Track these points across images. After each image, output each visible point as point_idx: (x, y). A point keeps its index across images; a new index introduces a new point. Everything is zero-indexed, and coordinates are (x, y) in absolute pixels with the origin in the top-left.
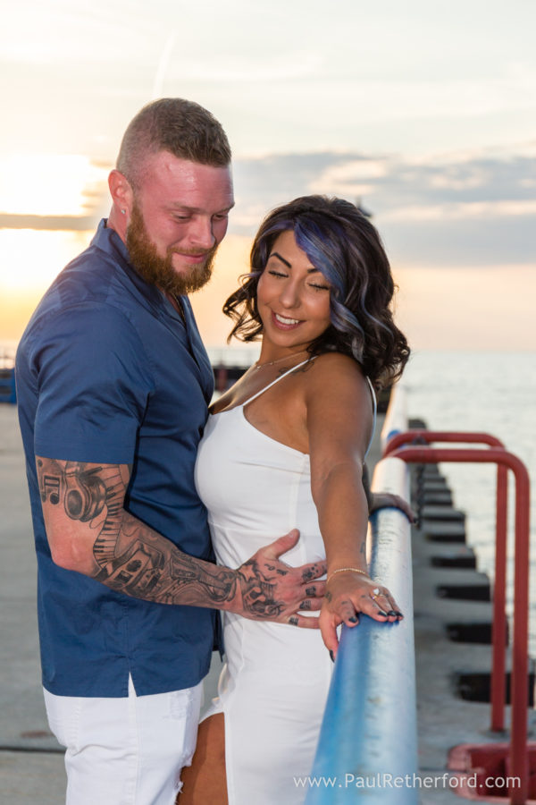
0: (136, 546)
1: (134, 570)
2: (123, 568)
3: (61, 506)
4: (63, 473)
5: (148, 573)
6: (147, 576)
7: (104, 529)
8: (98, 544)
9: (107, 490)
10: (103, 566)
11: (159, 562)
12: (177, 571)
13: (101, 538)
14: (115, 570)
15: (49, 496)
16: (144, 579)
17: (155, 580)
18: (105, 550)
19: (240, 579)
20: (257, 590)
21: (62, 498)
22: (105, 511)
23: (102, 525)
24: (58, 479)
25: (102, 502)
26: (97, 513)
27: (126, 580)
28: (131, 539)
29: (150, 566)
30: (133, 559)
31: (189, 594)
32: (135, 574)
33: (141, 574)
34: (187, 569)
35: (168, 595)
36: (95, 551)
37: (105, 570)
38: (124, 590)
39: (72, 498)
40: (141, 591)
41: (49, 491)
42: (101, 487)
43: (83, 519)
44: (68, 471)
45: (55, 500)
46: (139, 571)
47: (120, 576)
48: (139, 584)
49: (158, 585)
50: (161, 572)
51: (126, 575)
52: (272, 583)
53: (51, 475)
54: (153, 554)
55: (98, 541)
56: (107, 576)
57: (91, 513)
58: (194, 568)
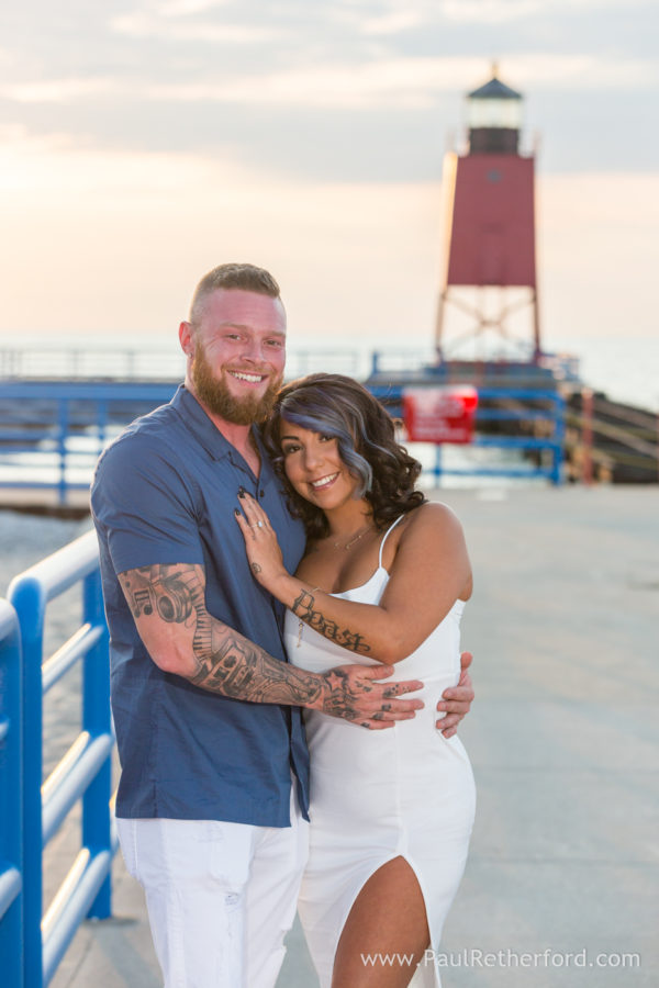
0: (230, 643)
1: (231, 666)
2: (221, 664)
3: (156, 614)
4: (150, 584)
5: (243, 669)
6: (243, 673)
7: (198, 627)
8: (197, 641)
9: (191, 592)
10: (203, 663)
11: (252, 660)
12: (268, 671)
13: (198, 635)
14: (214, 665)
15: (142, 610)
16: (239, 674)
17: (249, 677)
18: (203, 646)
19: (325, 688)
20: (341, 699)
21: (154, 607)
22: (194, 613)
23: (195, 625)
24: (147, 592)
25: (189, 604)
26: (188, 614)
27: (224, 676)
28: (224, 636)
29: (244, 663)
30: (228, 655)
31: (278, 693)
32: (232, 670)
33: (237, 670)
34: (275, 670)
35: (259, 693)
36: (195, 649)
37: (205, 667)
38: (222, 689)
39: (164, 605)
40: (237, 688)
41: (142, 605)
42: (185, 590)
43: (178, 620)
44: (154, 580)
45: (148, 611)
46: (234, 667)
47: (218, 674)
48: (235, 680)
49: (252, 682)
50: (254, 669)
51: (223, 671)
52: (356, 696)
53: (140, 590)
54: (246, 651)
55: (195, 638)
56: (208, 673)
57: (183, 615)
58: (282, 670)
